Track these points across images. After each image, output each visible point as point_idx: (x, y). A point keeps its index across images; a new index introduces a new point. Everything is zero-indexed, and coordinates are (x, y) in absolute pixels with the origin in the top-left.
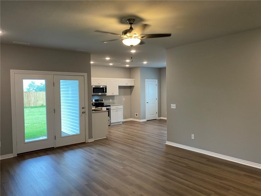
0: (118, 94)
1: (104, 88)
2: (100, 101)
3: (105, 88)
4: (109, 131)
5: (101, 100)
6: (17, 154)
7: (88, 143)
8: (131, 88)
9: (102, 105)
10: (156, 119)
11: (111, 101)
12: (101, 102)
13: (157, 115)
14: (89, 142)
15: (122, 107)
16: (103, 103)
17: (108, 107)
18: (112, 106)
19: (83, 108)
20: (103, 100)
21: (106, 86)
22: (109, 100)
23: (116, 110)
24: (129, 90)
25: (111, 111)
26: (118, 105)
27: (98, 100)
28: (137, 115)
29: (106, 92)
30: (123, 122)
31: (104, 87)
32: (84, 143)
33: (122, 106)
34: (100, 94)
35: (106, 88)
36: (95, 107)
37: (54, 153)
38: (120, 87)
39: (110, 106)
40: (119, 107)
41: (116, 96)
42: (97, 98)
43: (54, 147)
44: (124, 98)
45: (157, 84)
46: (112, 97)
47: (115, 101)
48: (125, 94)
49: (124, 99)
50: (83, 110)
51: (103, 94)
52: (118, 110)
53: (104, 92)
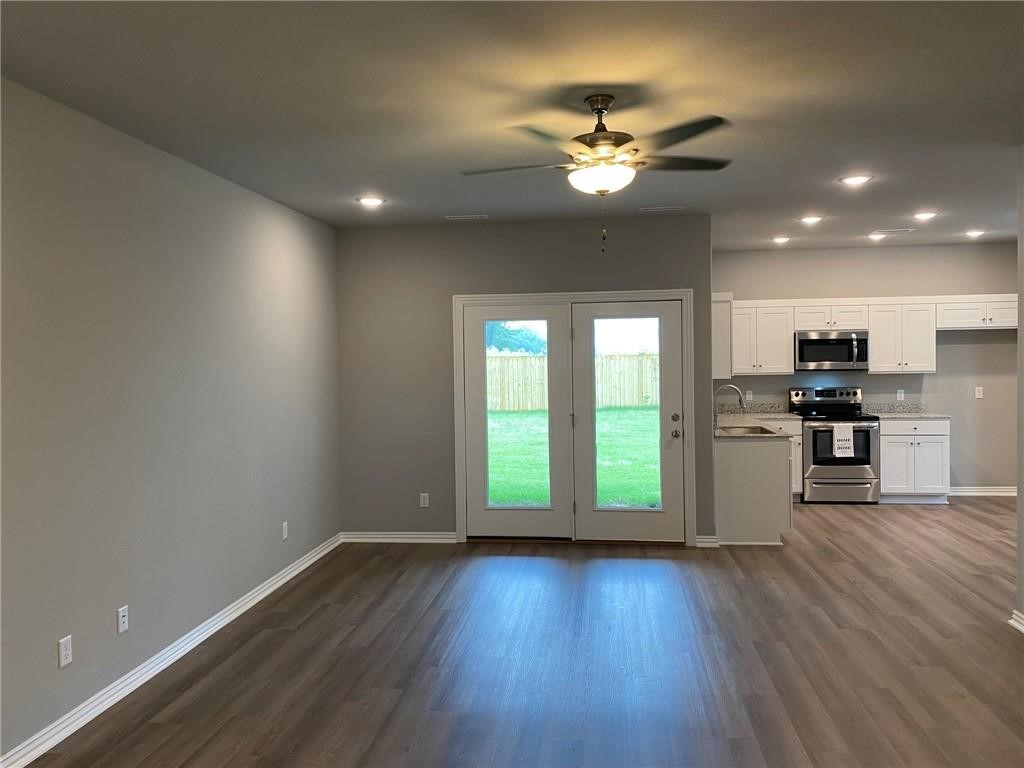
0: (934, 369)
1: (855, 343)
2: (841, 394)
3: (859, 340)
5: (848, 394)
6: (468, 537)
7: (695, 548)
9: (850, 412)
11: (901, 396)
12: (844, 398)
14: (699, 545)
15: (944, 427)
16: (858, 407)
17: (865, 424)
19: (675, 418)
20: (855, 394)
21: (867, 333)
22: (893, 395)
23: (911, 439)
25: (882, 439)
27: (834, 391)
30: (950, 498)
31: (854, 336)
32: (680, 546)
33: (948, 422)
35: (863, 342)
36: (803, 420)
37: (565, 557)
38: (945, 337)
39: (876, 419)
40: (928, 426)
41: (930, 375)
43: (570, 539)
44: (978, 389)
46: (910, 381)
47: (926, 398)
49: (979, 392)
50: (677, 426)
52: (918, 439)
53: (855, 360)
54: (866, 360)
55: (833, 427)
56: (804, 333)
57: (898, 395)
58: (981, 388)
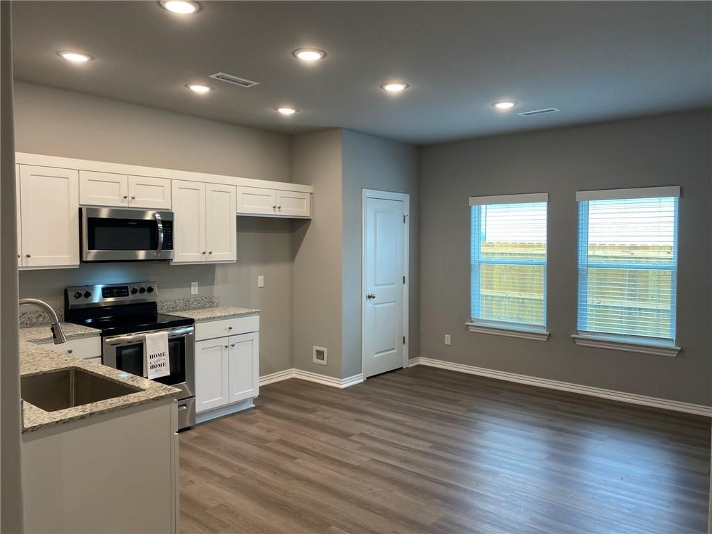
0: (235, 259)
1: (161, 226)
2: (134, 291)
3: (163, 222)
4: (185, 499)
5: (142, 290)
8: (295, 227)
9: (146, 317)
10: (402, 368)
12: (139, 297)
13: (406, 348)
16: (153, 307)
17: (180, 331)
18: (202, 320)
20: (151, 289)
21: (172, 214)
23: (224, 342)
24: (283, 237)
25: (198, 347)
26: (235, 316)
27: (126, 288)
28: (320, 354)
29: (169, 244)
31: (158, 216)
34: (141, 255)
35: (169, 225)
36: (102, 335)
38: (246, 223)
39: (190, 322)
40: (240, 325)
41: (225, 265)
42: (116, 277)
44: (261, 278)
45: (407, 212)
46: (204, 272)
47: (218, 290)
48: (265, 259)
49: (260, 281)
51: (154, 254)
52: (232, 340)
53: (160, 247)
54: (171, 248)
55: (144, 339)
56: (93, 209)
57: (192, 288)
58: (262, 277)
